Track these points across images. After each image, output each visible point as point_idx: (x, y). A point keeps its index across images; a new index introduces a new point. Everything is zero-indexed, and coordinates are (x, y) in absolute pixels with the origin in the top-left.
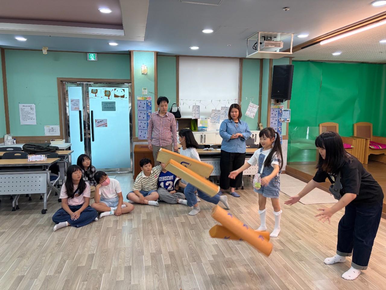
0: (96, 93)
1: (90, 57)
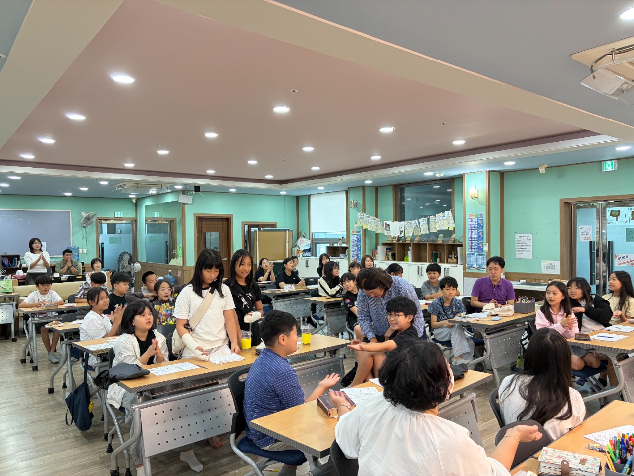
0: (617, 216)
1: (606, 167)
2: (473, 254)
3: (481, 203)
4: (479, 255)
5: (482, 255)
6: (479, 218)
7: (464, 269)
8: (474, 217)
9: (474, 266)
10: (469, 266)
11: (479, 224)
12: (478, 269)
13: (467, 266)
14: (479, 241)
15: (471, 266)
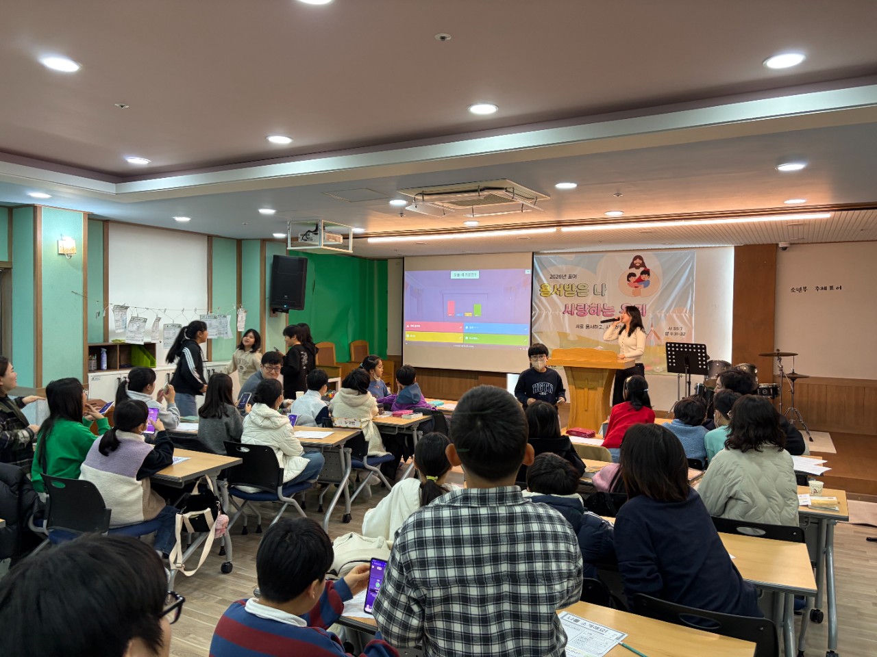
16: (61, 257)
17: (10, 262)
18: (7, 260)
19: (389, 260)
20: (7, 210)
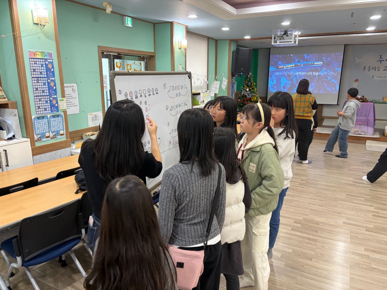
0: (119, 68)
1: (128, 22)
2: (43, 117)
3: (47, 36)
4: (54, 116)
5: (58, 116)
6: (46, 60)
7: (33, 143)
8: (38, 57)
9: (47, 134)
10: (39, 136)
11: (48, 70)
12: (54, 137)
13: (36, 137)
14: (50, 95)
15: (43, 136)
16: (180, 50)
17: (155, 53)
18: (154, 52)
19: (259, 50)
20: (153, 24)
